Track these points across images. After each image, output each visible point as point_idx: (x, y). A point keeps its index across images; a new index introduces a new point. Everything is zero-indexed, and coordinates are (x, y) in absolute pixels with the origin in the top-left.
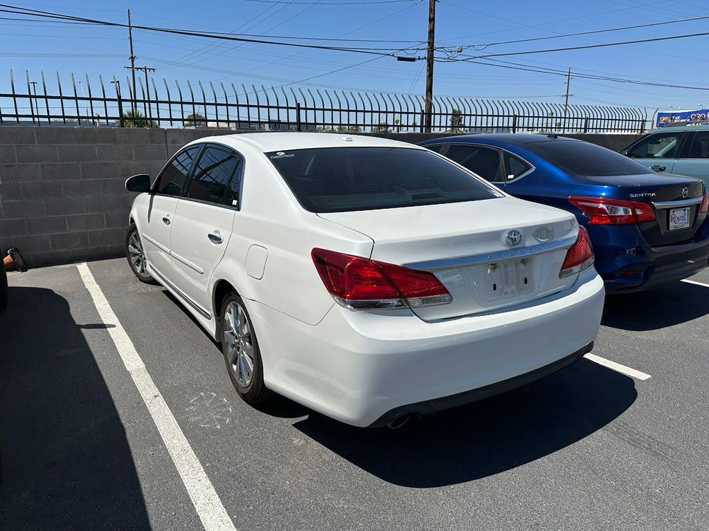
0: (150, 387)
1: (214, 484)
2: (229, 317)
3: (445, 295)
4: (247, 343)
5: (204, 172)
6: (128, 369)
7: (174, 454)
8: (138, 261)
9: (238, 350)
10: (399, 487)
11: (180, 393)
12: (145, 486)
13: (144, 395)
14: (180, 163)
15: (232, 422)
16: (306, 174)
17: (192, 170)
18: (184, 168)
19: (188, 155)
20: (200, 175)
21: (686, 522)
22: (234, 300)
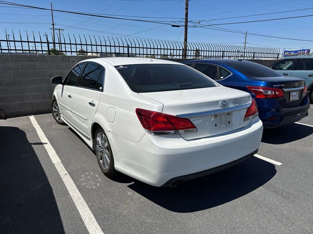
0: (63, 170)
1: (93, 212)
2: (99, 139)
3: (195, 129)
4: (107, 151)
5: (86, 75)
6: (53, 162)
7: (75, 199)
8: (57, 115)
9: (103, 154)
10: (174, 212)
11: (77, 173)
12: (62, 214)
13: (61, 174)
14: (75, 71)
15: (100, 185)
16: (132, 76)
17: (81, 74)
18: (78, 73)
19: (79, 67)
20: (85, 76)
21: (298, 226)
22: (101, 132)
